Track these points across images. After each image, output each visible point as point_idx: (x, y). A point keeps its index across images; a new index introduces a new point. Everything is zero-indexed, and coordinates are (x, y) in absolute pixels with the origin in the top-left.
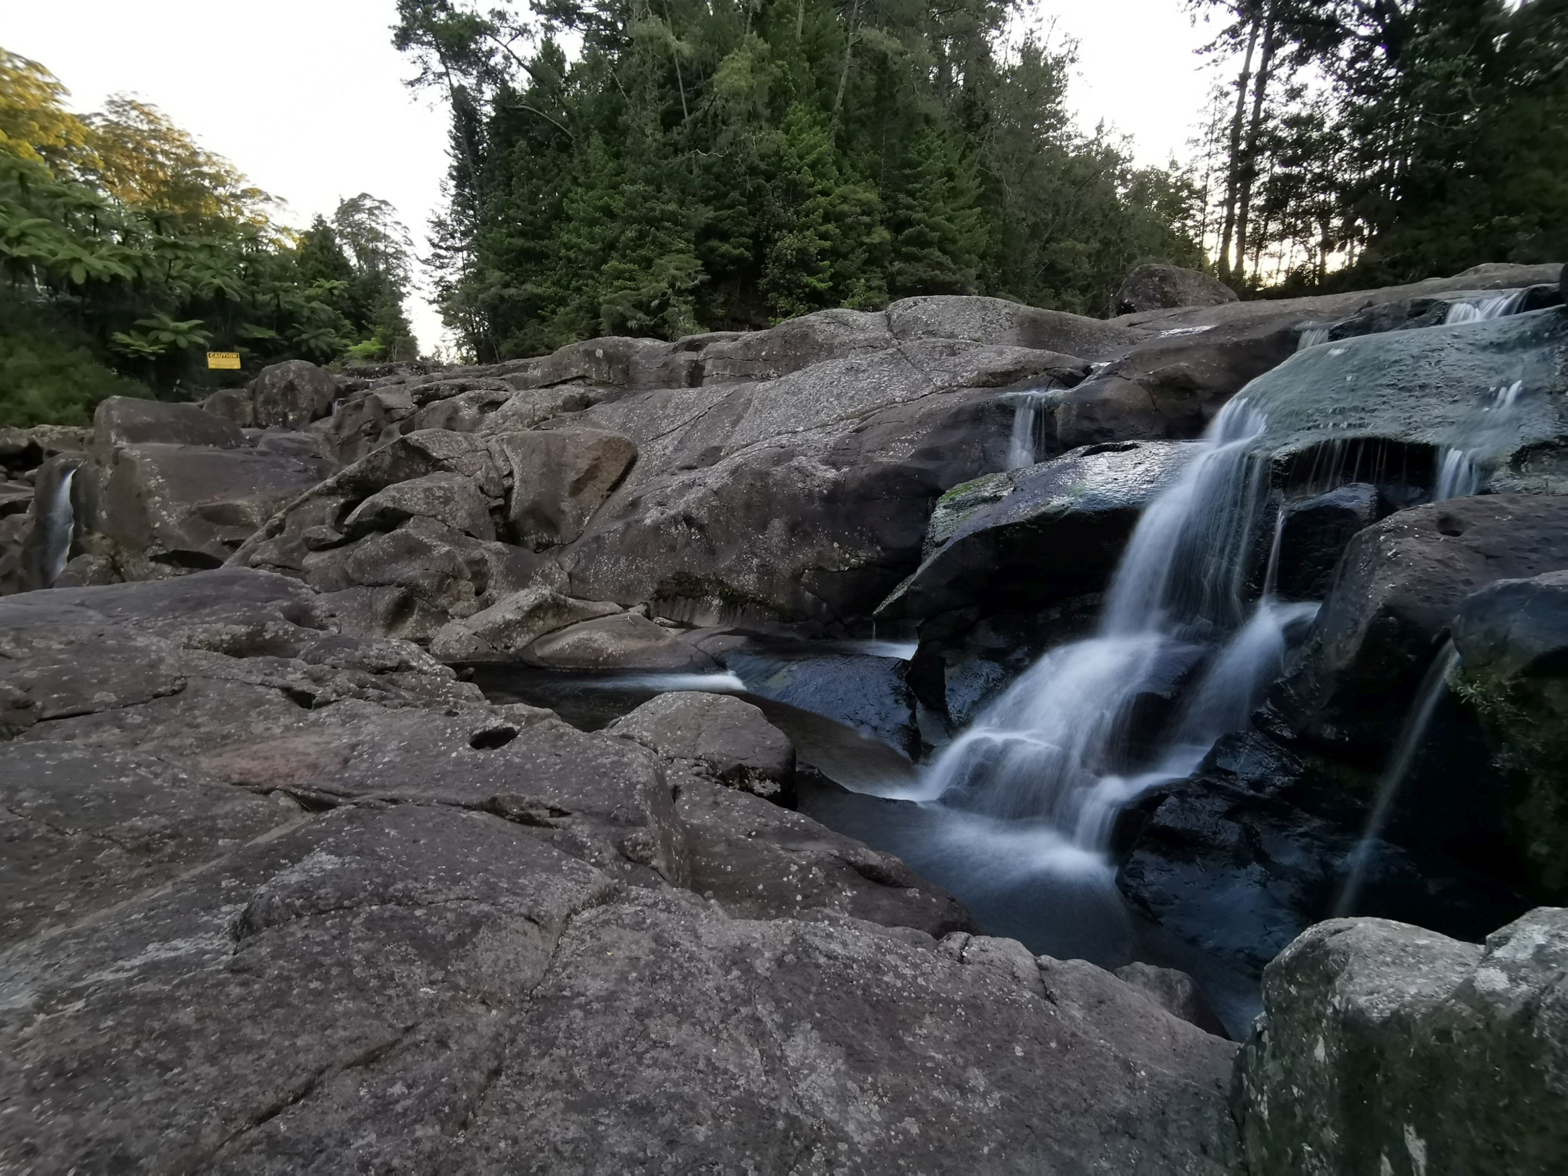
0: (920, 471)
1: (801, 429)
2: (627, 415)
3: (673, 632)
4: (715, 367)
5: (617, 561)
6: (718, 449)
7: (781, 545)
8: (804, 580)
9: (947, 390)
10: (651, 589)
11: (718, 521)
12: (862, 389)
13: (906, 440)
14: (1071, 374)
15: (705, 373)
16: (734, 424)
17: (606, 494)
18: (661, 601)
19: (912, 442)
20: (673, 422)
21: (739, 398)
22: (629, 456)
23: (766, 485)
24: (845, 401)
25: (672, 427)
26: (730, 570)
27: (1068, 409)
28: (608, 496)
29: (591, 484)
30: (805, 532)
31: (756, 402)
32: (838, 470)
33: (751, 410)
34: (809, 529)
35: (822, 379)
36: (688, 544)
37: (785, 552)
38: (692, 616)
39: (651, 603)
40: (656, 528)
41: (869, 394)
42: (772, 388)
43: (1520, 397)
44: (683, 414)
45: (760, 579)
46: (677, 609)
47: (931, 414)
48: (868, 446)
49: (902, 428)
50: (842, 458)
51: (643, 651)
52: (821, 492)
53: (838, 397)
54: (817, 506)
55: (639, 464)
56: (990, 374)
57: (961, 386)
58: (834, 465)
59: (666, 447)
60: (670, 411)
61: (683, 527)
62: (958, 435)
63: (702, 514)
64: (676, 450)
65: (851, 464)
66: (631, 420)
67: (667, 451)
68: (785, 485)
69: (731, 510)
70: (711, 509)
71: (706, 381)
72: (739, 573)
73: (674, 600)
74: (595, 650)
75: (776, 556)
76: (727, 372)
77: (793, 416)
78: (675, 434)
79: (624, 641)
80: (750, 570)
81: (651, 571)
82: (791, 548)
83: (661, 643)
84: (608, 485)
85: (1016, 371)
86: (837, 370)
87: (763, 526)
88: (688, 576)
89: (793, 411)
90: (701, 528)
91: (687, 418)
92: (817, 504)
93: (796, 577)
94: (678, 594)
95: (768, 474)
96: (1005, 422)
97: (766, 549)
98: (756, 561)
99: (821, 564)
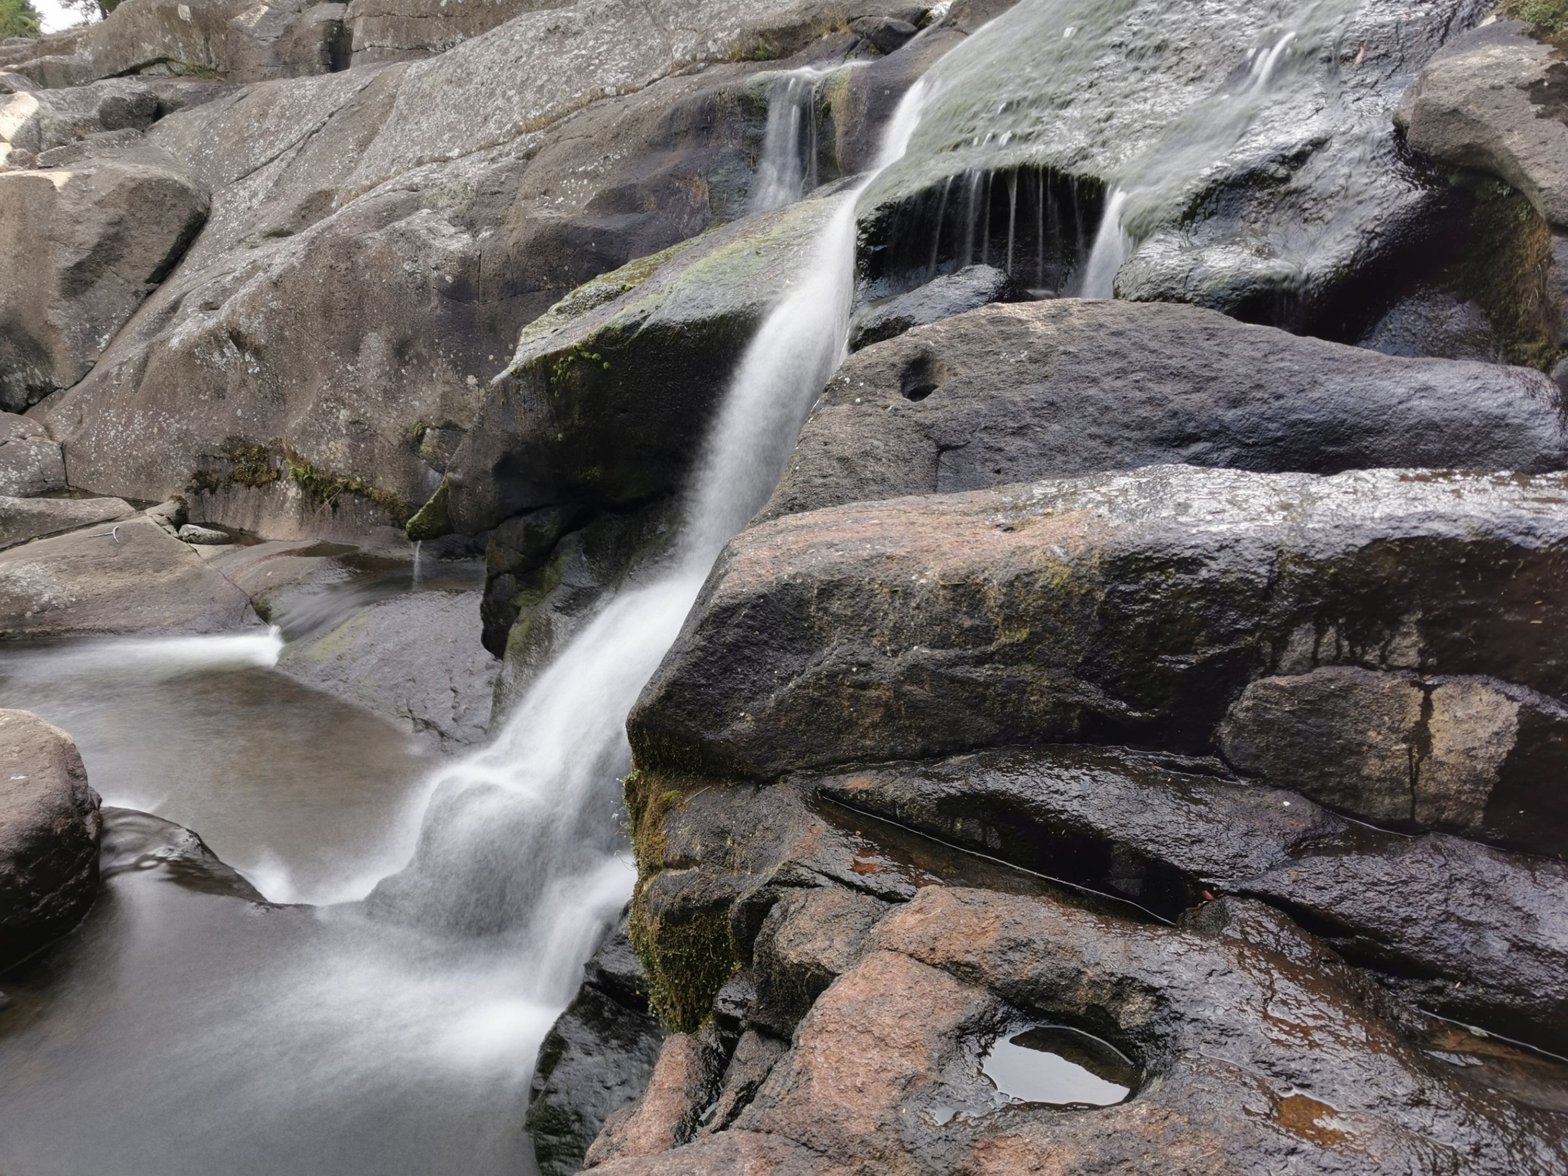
0: (600, 234)
1: (456, 152)
2: (204, 133)
3: (206, 551)
4: (368, 32)
5: (130, 420)
6: (327, 195)
7: (384, 382)
8: (425, 448)
9: (687, 68)
10: (185, 469)
11: (281, 338)
12: (559, 72)
13: (586, 174)
14: (889, 28)
15: (354, 44)
16: (363, 145)
17: (143, 288)
18: (206, 492)
19: (593, 176)
20: (272, 144)
21: (377, 93)
22: (186, 214)
23: (354, 268)
24: (530, 96)
25: (270, 154)
26: (304, 432)
27: (854, 99)
28: (150, 293)
29: (109, 271)
30: (418, 356)
31: (400, 101)
32: (475, 235)
33: (393, 115)
34: (424, 351)
35: (505, 52)
36: (243, 383)
38: (257, 518)
39: (189, 498)
40: (188, 354)
41: (569, 81)
42: (428, 73)
44: (289, 128)
45: (353, 448)
46: (233, 507)
47: (636, 120)
48: (526, 188)
49: (584, 150)
50: (486, 212)
51: (119, 595)
52: (442, 279)
53: (521, 90)
54: (434, 307)
55: (210, 228)
56: (762, 34)
57: (712, 61)
58: (471, 226)
59: (254, 195)
60: (270, 123)
61: (231, 350)
62: (671, 160)
63: (254, 327)
64: (270, 198)
65: (498, 223)
66: (210, 144)
67: (255, 202)
68: (382, 268)
69: (302, 316)
70: (272, 314)
71: (355, 58)
72: (319, 437)
73: (227, 488)
74: (17, 599)
75: (375, 404)
77: (451, 127)
78: (272, 167)
79: (81, 579)
80: (336, 432)
81: (184, 436)
82: (400, 388)
83: (165, 578)
84: (147, 272)
85: (805, 25)
86: (531, 34)
87: (353, 348)
88: (246, 445)
89: (453, 117)
90: (257, 352)
91: (293, 137)
92: (435, 302)
93: (413, 443)
94: (232, 478)
95: (358, 245)
96: (752, 131)
97: (358, 391)
98: (344, 414)
99: (450, 417)
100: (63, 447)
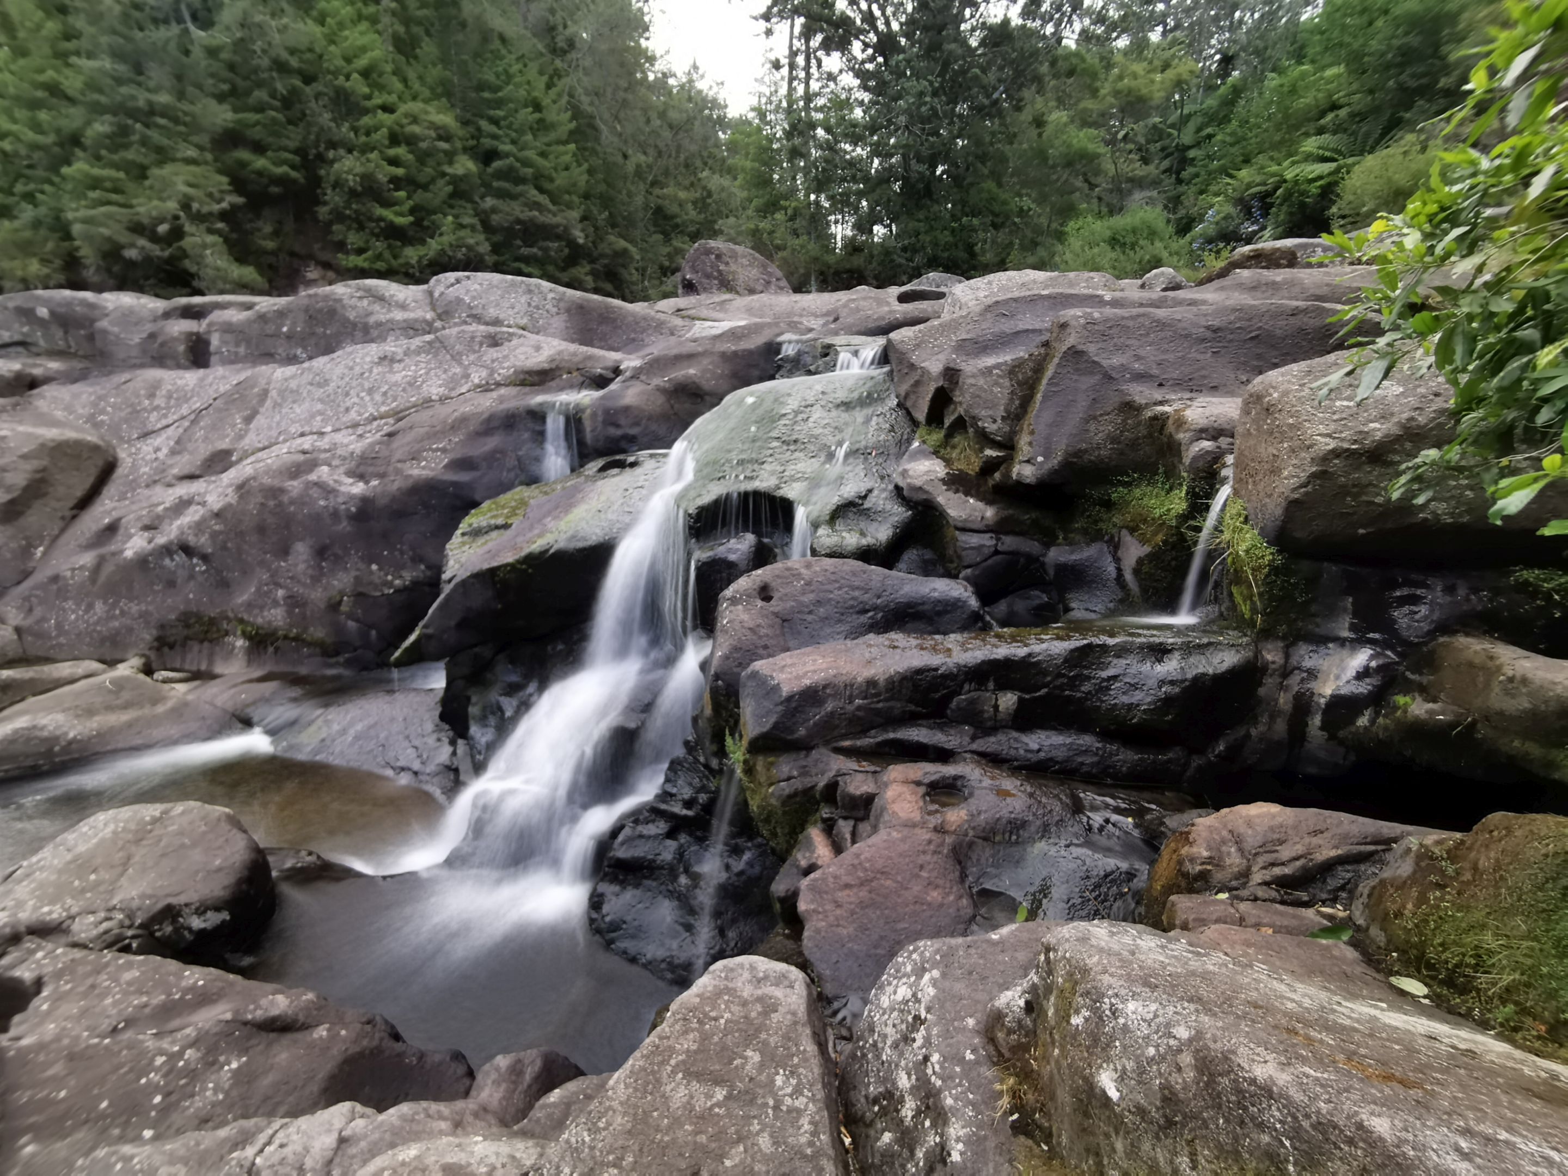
0: (455, 484)
1: (329, 429)
2: (95, 405)
3: (181, 688)
4: (224, 342)
5: (90, 606)
6: (227, 453)
7: (310, 572)
8: (344, 608)
9: (485, 388)
10: (148, 636)
11: (224, 548)
12: (396, 384)
13: (437, 450)
14: (601, 376)
15: (212, 348)
16: (248, 420)
17: (69, 514)
18: (166, 649)
19: (444, 450)
20: (165, 416)
21: (253, 387)
22: (100, 463)
23: (280, 504)
24: (378, 397)
25: (164, 422)
26: (249, 606)
27: (594, 415)
28: (74, 517)
29: (37, 504)
30: (335, 555)
31: (273, 393)
32: (367, 483)
33: (269, 403)
34: (340, 552)
35: (351, 369)
36: (192, 577)
37: (316, 579)
38: (211, 662)
39: (153, 655)
40: (142, 562)
41: (404, 390)
42: (293, 377)
43: (847, 455)
44: (178, 406)
45: (290, 613)
46: (189, 657)
47: (464, 420)
48: (398, 455)
49: (434, 435)
50: (371, 469)
51: (130, 725)
52: (348, 510)
53: (370, 391)
54: (344, 526)
55: (120, 472)
56: (526, 372)
57: (498, 385)
58: (362, 477)
59: (157, 450)
60: (159, 401)
61: (180, 558)
62: (492, 443)
63: (203, 541)
64: (173, 452)
65: (382, 476)
66: (103, 412)
67: (161, 455)
68: (304, 504)
69: (241, 534)
70: (214, 535)
71: (214, 359)
72: (262, 607)
73: (184, 645)
74: (46, 740)
75: (304, 585)
76: (242, 350)
77: (320, 413)
78: (170, 431)
79: (97, 718)
80: (276, 603)
81: (143, 615)
82: (322, 574)
83: (160, 709)
84: (71, 503)
85: (551, 370)
86: (368, 359)
87: (284, 551)
88: (198, 616)
89: (319, 406)
90: (205, 558)
91: (185, 410)
92: (345, 523)
93: (334, 607)
94: (187, 638)
95: (282, 491)
96: (538, 428)
97: (292, 578)
98: (281, 593)
99: (361, 589)
100: (18, 630)
